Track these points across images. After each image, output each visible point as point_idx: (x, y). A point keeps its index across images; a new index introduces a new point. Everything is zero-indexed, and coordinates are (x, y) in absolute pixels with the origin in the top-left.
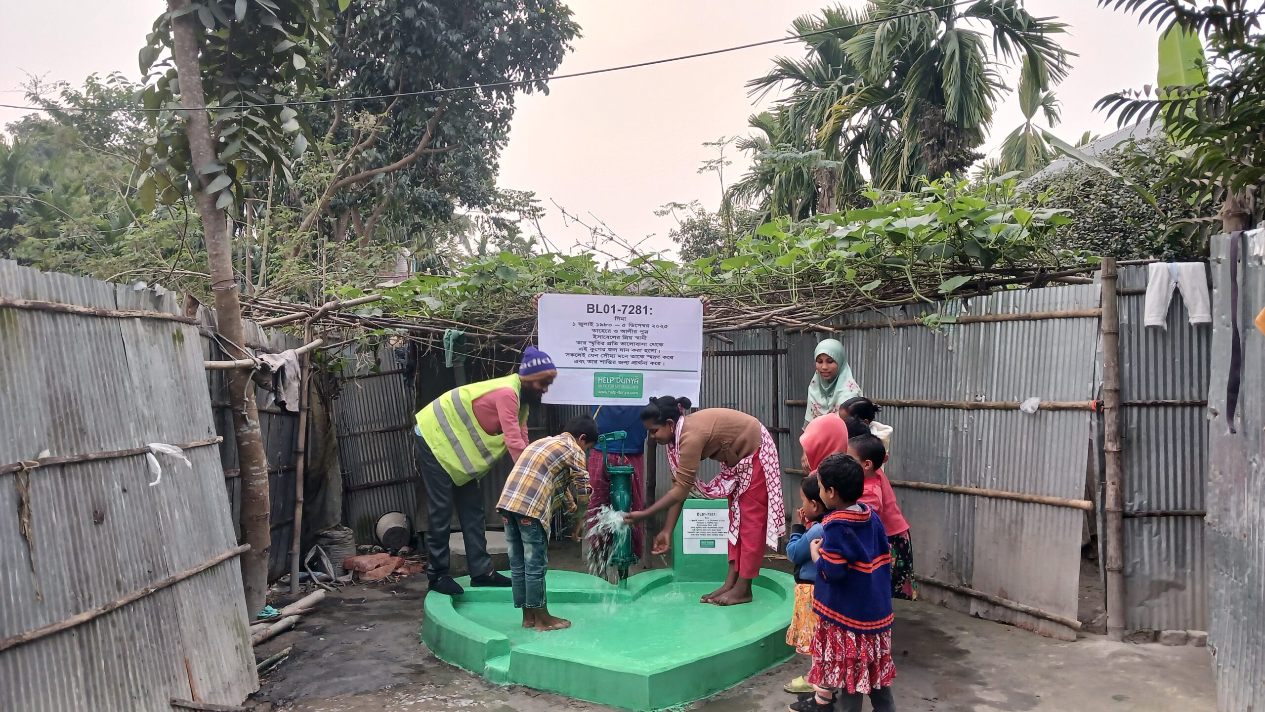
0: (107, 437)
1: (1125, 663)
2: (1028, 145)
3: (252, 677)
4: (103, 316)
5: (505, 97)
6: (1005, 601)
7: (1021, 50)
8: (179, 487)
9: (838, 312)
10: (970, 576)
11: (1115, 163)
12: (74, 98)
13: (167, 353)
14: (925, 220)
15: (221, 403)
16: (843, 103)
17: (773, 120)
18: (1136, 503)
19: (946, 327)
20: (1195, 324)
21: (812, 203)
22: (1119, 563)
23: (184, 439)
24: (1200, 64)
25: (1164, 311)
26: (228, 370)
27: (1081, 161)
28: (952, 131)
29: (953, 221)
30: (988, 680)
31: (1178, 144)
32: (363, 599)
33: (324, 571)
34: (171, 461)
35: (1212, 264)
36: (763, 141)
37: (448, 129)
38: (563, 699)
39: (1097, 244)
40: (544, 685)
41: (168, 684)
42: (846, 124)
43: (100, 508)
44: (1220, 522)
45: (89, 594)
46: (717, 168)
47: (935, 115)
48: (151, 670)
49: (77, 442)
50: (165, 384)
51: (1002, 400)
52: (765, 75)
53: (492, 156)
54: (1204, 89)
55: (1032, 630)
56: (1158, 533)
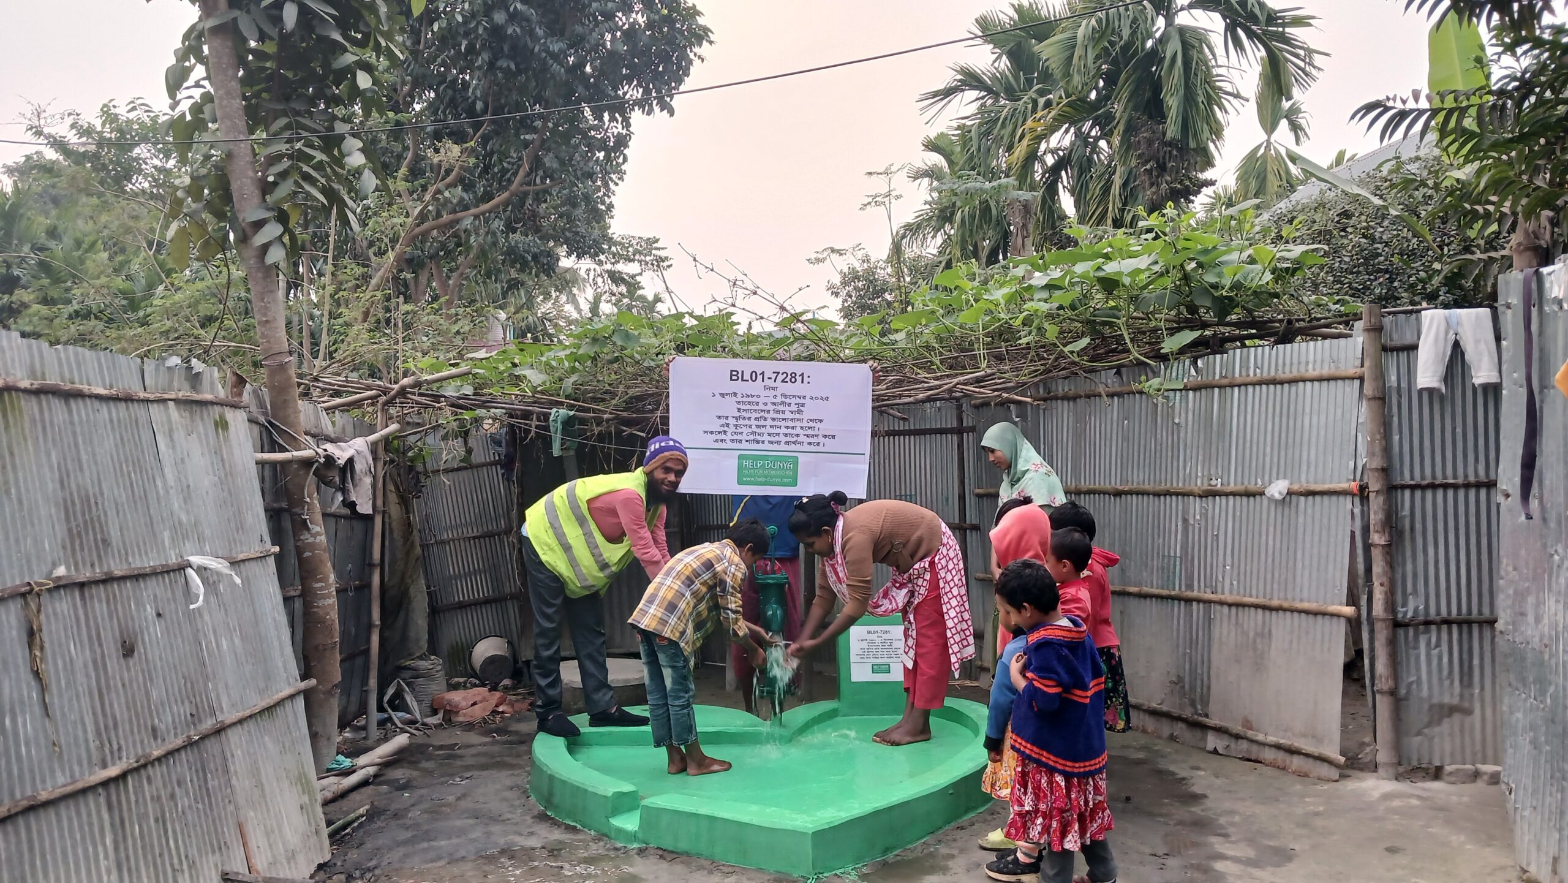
0: (136, 550)
1: (1399, 807)
2: (1269, 168)
3: (321, 841)
4: (128, 399)
5: (620, 119)
6: (1250, 734)
7: (1259, 50)
8: (226, 610)
9: (1036, 379)
10: (1205, 702)
11: (1378, 188)
12: (86, 132)
13: (208, 444)
14: (1143, 262)
15: (275, 505)
16: (1040, 120)
17: (952, 143)
18: (1410, 609)
19: (1171, 394)
20: (1480, 385)
21: (1002, 245)
22: (1391, 683)
23: (231, 550)
24: (1480, 62)
25: (1441, 370)
26: (285, 464)
27: (1335, 186)
28: (1175, 152)
29: (1178, 263)
30: (1231, 830)
31: (1455, 163)
32: (456, 744)
33: (408, 710)
34: (215, 577)
35: (1501, 309)
36: (941, 169)
37: (549, 161)
38: (706, 863)
39: (1357, 289)
40: (682, 846)
41: (218, 853)
42: (1043, 146)
43: (129, 637)
44: (1515, 630)
45: (118, 743)
46: (883, 203)
47: (1154, 132)
48: (196, 835)
49: (99, 557)
50: (206, 483)
51: (1243, 484)
52: (941, 86)
53: (605, 194)
54: (1486, 93)
55: (1284, 769)
56: (1438, 645)
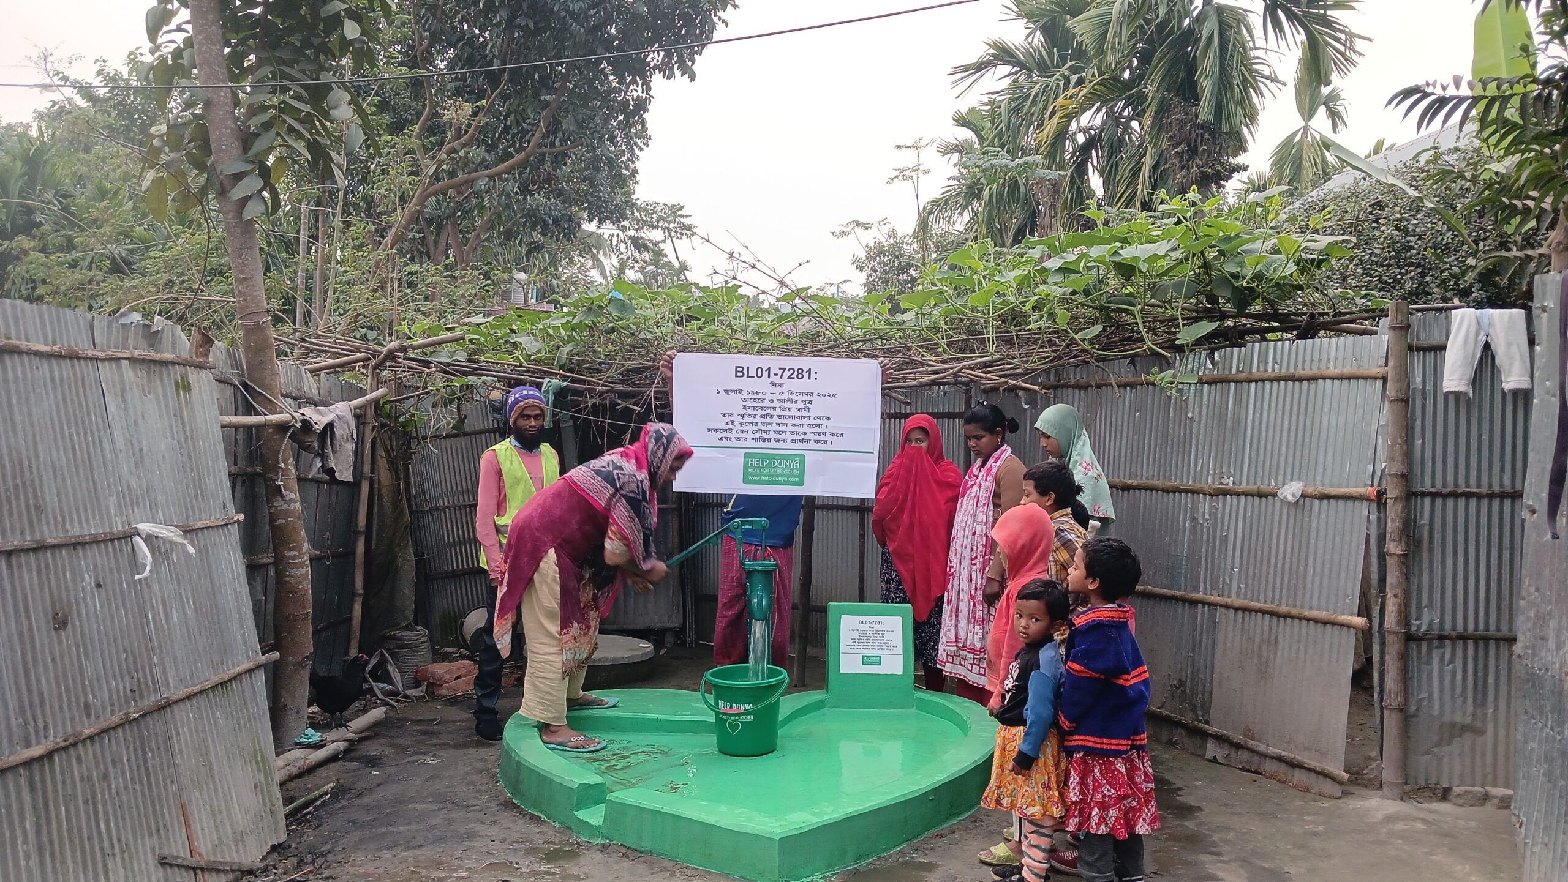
0: (75, 516)
1: (1404, 831)
2: (1304, 156)
3: (276, 823)
4: (73, 357)
5: (640, 83)
6: (1251, 743)
7: (1299, 32)
8: (178, 581)
9: (1047, 367)
10: (1206, 709)
11: (1414, 178)
12: (112, 80)
13: (167, 406)
14: (1161, 248)
15: (246, 471)
16: (1071, 98)
17: (983, 118)
18: (1425, 621)
19: (1186, 387)
20: (1510, 390)
21: (1029, 225)
22: (1400, 699)
23: (188, 518)
24: (1526, 50)
25: (1470, 372)
26: (260, 427)
27: (1370, 176)
28: (1207, 136)
29: (1197, 251)
30: (1225, 848)
31: (1495, 156)
32: (435, 719)
33: (390, 682)
34: (168, 545)
35: (1535, 312)
36: (971, 145)
37: (567, 123)
38: (667, 864)
39: (1386, 283)
40: (646, 845)
41: (155, 837)
42: (1074, 125)
43: (62, 608)
44: (1534, 655)
45: (45, 722)
46: (911, 178)
47: (1186, 114)
48: (132, 818)
49: (31, 522)
50: (163, 446)
51: (1255, 484)
52: (973, 59)
53: (629, 159)
54: (1532, 82)
55: (1285, 782)
56: (1452, 661)
